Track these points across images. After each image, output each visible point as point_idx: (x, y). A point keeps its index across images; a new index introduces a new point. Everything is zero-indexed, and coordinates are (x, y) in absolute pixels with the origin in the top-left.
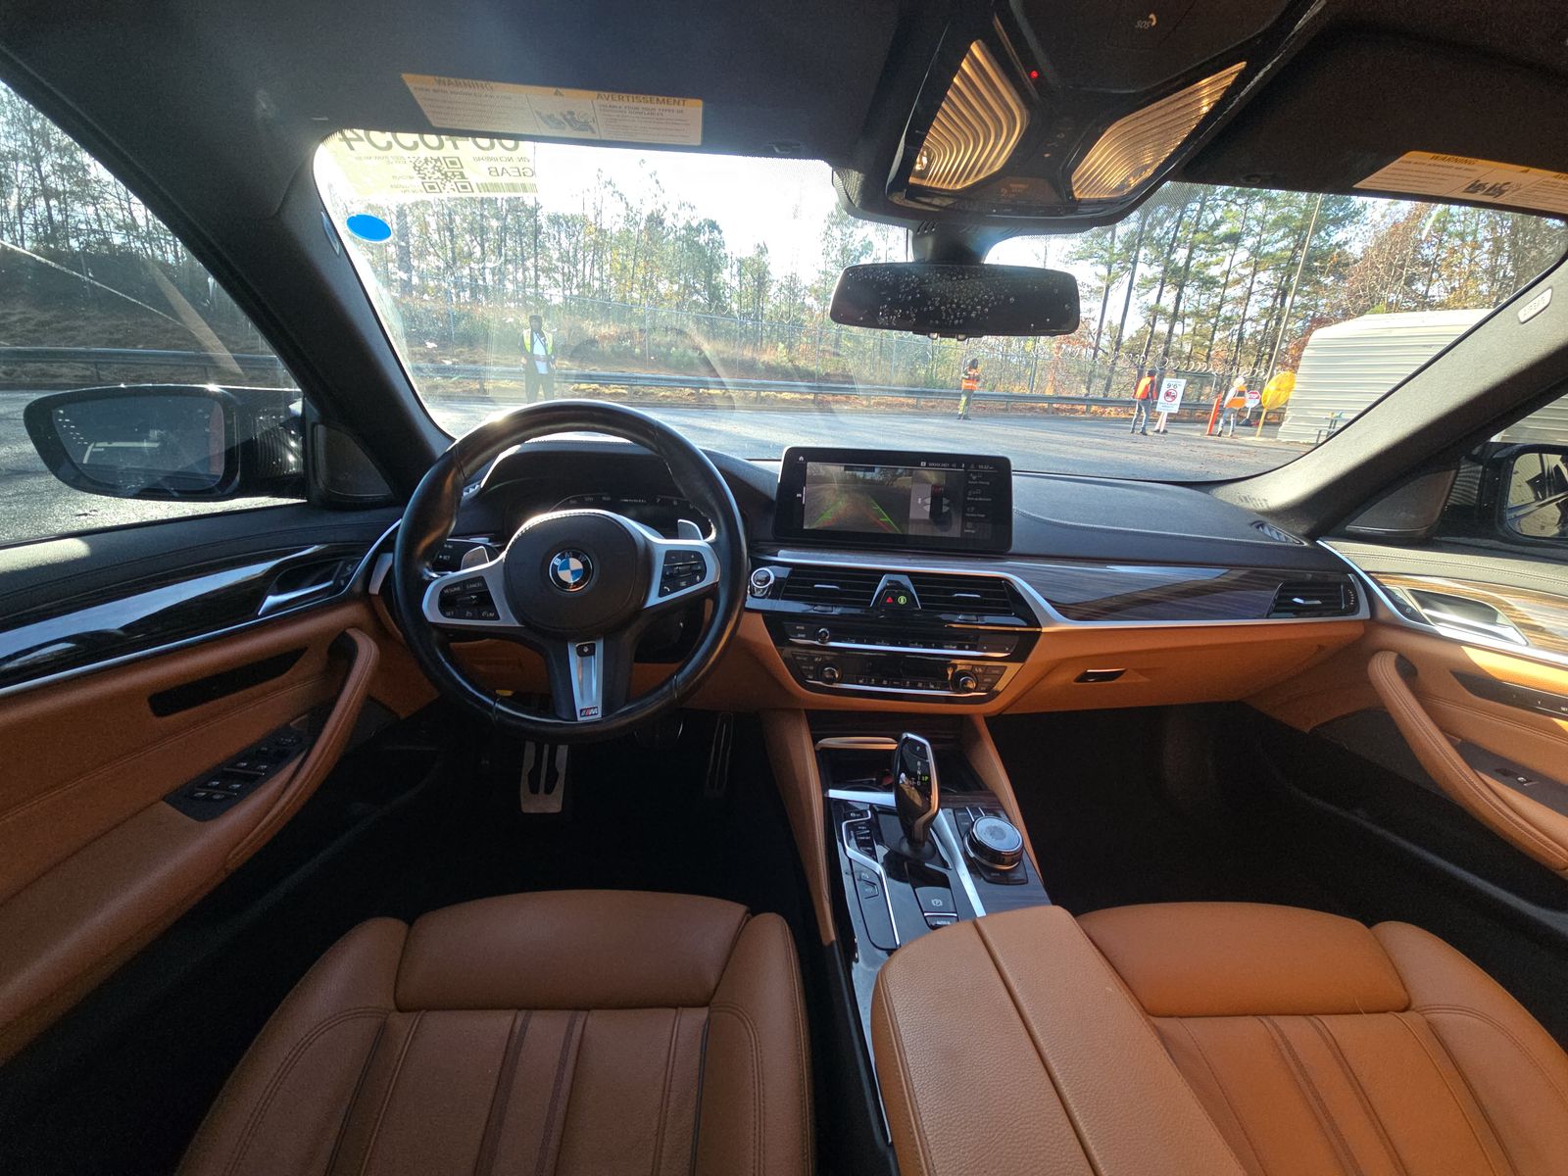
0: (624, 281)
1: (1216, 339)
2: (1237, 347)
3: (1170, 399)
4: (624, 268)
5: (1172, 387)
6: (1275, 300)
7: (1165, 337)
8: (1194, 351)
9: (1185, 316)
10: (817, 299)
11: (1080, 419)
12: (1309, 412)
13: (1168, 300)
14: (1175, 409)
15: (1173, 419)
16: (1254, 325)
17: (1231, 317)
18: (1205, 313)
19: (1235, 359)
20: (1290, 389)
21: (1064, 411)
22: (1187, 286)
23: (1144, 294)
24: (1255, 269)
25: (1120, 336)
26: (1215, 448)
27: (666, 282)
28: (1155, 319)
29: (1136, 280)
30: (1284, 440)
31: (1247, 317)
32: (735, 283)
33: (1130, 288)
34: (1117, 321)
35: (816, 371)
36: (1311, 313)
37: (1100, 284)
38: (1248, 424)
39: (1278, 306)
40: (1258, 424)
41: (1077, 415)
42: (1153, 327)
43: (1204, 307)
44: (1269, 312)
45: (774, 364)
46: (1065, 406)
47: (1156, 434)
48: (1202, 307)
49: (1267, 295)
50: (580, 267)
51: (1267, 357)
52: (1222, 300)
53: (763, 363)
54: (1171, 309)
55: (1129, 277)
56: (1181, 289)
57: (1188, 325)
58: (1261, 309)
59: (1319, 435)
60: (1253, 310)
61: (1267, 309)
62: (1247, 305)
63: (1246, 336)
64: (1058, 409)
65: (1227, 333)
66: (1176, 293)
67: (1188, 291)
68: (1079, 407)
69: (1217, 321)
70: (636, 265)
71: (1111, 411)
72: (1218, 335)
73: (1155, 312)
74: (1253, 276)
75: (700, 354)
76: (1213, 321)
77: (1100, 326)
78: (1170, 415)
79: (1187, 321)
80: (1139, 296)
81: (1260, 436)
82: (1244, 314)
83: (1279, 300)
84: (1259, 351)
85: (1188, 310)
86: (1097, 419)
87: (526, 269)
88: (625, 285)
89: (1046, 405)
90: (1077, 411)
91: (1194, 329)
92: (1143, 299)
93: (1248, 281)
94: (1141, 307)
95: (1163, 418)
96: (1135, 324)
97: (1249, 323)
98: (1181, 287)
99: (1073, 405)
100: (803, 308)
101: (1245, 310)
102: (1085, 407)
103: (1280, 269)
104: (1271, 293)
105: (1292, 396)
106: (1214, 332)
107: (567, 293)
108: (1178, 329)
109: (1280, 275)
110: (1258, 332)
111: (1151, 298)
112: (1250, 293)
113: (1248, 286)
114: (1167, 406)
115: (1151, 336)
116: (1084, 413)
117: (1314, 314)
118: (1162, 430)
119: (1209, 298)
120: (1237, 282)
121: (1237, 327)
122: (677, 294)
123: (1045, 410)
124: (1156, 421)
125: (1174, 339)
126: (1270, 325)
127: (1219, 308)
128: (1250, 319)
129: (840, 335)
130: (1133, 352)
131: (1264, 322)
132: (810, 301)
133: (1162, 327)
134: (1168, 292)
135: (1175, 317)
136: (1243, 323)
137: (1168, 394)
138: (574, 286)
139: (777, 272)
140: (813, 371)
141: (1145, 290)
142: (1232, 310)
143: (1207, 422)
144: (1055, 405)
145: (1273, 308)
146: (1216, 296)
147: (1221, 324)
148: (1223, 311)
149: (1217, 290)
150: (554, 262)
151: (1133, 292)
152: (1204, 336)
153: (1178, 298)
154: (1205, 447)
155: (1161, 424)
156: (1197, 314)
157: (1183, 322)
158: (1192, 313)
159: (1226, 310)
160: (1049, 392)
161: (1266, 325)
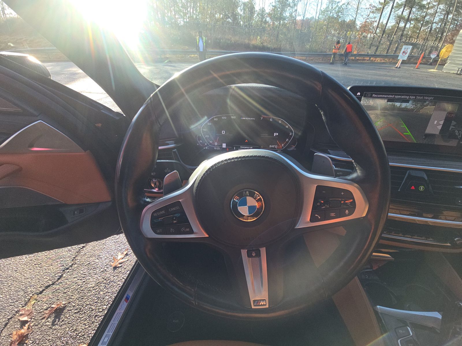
0: (204, 14)
1: (422, 30)
2: (429, 33)
3: (404, 54)
4: (204, 9)
5: (406, 49)
6: (445, 16)
7: (402, 29)
8: (413, 34)
9: (412, 20)
10: (271, 18)
11: (366, 63)
12: (456, 61)
13: (406, 13)
14: (405, 58)
15: (403, 62)
16: (436, 25)
17: (429, 21)
18: (419, 19)
19: (428, 38)
20: (450, 51)
21: (361, 60)
22: (414, 8)
23: (397, 11)
24: (439, 3)
25: (385, 28)
26: (420, 74)
27: (218, 14)
28: (400, 22)
29: (395, 5)
30: (445, 71)
31: (434, 22)
32: (242, 13)
33: (392, 8)
34: (385, 22)
35: (270, 47)
36: (456, 22)
37: (380, 6)
38: (431, 64)
39: (446, 18)
40: (436, 64)
41: (365, 62)
42: (399, 24)
43: (419, 17)
44: (442, 20)
45: (256, 44)
46: (361, 58)
47: (396, 69)
48: (418, 17)
49: (442, 13)
50: (189, 9)
51: (439, 38)
52: (426, 14)
53: (252, 45)
54: (406, 17)
55: (392, 3)
56: (411, 9)
57: (412, 24)
58: (439, 19)
59: (458, 70)
60: (437, 19)
61: (441, 19)
62: (435, 17)
63: (433, 29)
64: (358, 59)
65: (426, 28)
66: (409, 10)
67: (414, 10)
68: (366, 58)
69: (423, 22)
70: (208, 7)
71: (378, 60)
72: (423, 28)
73: (400, 18)
74: (438, 6)
75: (231, 42)
76: (422, 22)
77: (378, 24)
78: (403, 61)
79: (412, 22)
80: (395, 12)
81: (436, 69)
82: (433, 20)
83: (446, 16)
84: (437, 36)
85: (413, 17)
86: (372, 63)
87: (171, 12)
88: (204, 16)
89: (353, 58)
90: (365, 60)
91: (414, 25)
92: (397, 12)
93: (436, 7)
94: (395, 16)
95: (400, 62)
96: (392, 23)
97: (435, 24)
98: (411, 8)
99: (364, 57)
100: (266, 22)
101: (434, 19)
102: (368, 58)
103: (447, 4)
104: (444, 13)
105: (450, 54)
106: (421, 27)
107: (185, 20)
108: (408, 26)
109: (447, 7)
110: (438, 28)
111: (400, 12)
112: (436, 12)
113: (436, 9)
114: (402, 57)
115: (397, 28)
116: (368, 60)
117: (457, 23)
118: (398, 67)
119: (421, 13)
120: (432, 7)
121: (430, 25)
122: (222, 18)
123: (353, 60)
124: (397, 63)
125: (406, 29)
126: (442, 25)
127: (425, 17)
128: (435, 23)
129: (279, 33)
130: (389, 35)
131: (440, 24)
132: (268, 19)
133: (402, 25)
134: (406, 10)
135: (408, 20)
136: (432, 24)
137: (404, 52)
138: (187, 18)
139: (257, 8)
140: (269, 47)
141: (397, 9)
142: (429, 19)
143: (416, 63)
144: (357, 58)
145: (444, 19)
146: (424, 13)
147: (424, 24)
148: (426, 18)
149: (425, 10)
150: (180, 8)
151: (393, 10)
152: (417, 29)
153: (410, 13)
154: (416, 74)
155: (399, 64)
156: (416, 20)
157: (410, 23)
158: (414, 19)
159: (427, 18)
160: (355, 53)
161: (441, 25)
